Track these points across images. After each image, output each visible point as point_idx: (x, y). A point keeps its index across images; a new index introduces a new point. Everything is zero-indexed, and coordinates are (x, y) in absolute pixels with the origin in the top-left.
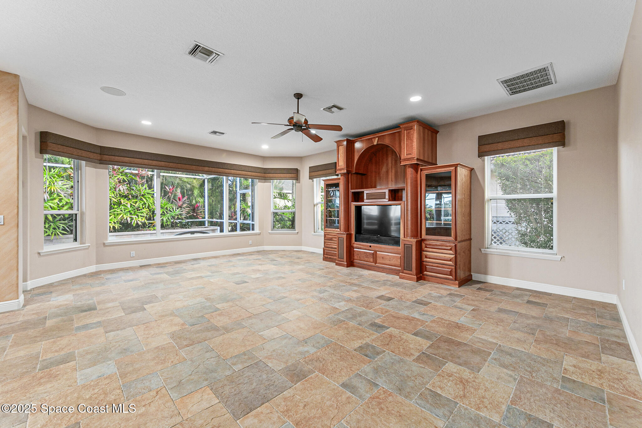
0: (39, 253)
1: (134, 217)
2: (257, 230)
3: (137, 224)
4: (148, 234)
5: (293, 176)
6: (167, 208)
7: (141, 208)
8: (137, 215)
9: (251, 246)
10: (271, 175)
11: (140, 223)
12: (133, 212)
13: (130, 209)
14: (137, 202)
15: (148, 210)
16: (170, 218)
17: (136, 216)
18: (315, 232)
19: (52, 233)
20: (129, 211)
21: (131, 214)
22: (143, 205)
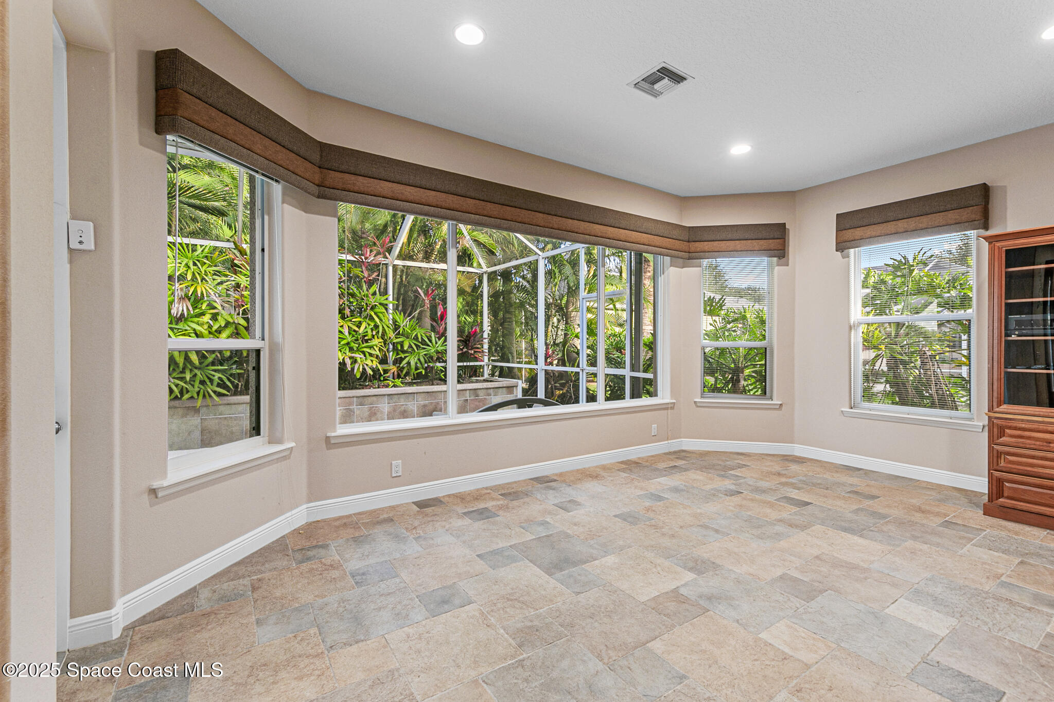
0: (153, 492)
1: (358, 356)
2: (664, 396)
3: (364, 372)
4: (385, 395)
5: (772, 247)
6: (416, 338)
7: (370, 337)
8: (363, 353)
9: (656, 438)
10: (706, 246)
11: (370, 372)
12: (355, 346)
13: (349, 339)
14: (360, 323)
15: (381, 340)
16: (422, 360)
17: (362, 356)
18: (852, 408)
19: (198, 393)
20: (348, 344)
21: (351, 349)
22: (372, 330)
